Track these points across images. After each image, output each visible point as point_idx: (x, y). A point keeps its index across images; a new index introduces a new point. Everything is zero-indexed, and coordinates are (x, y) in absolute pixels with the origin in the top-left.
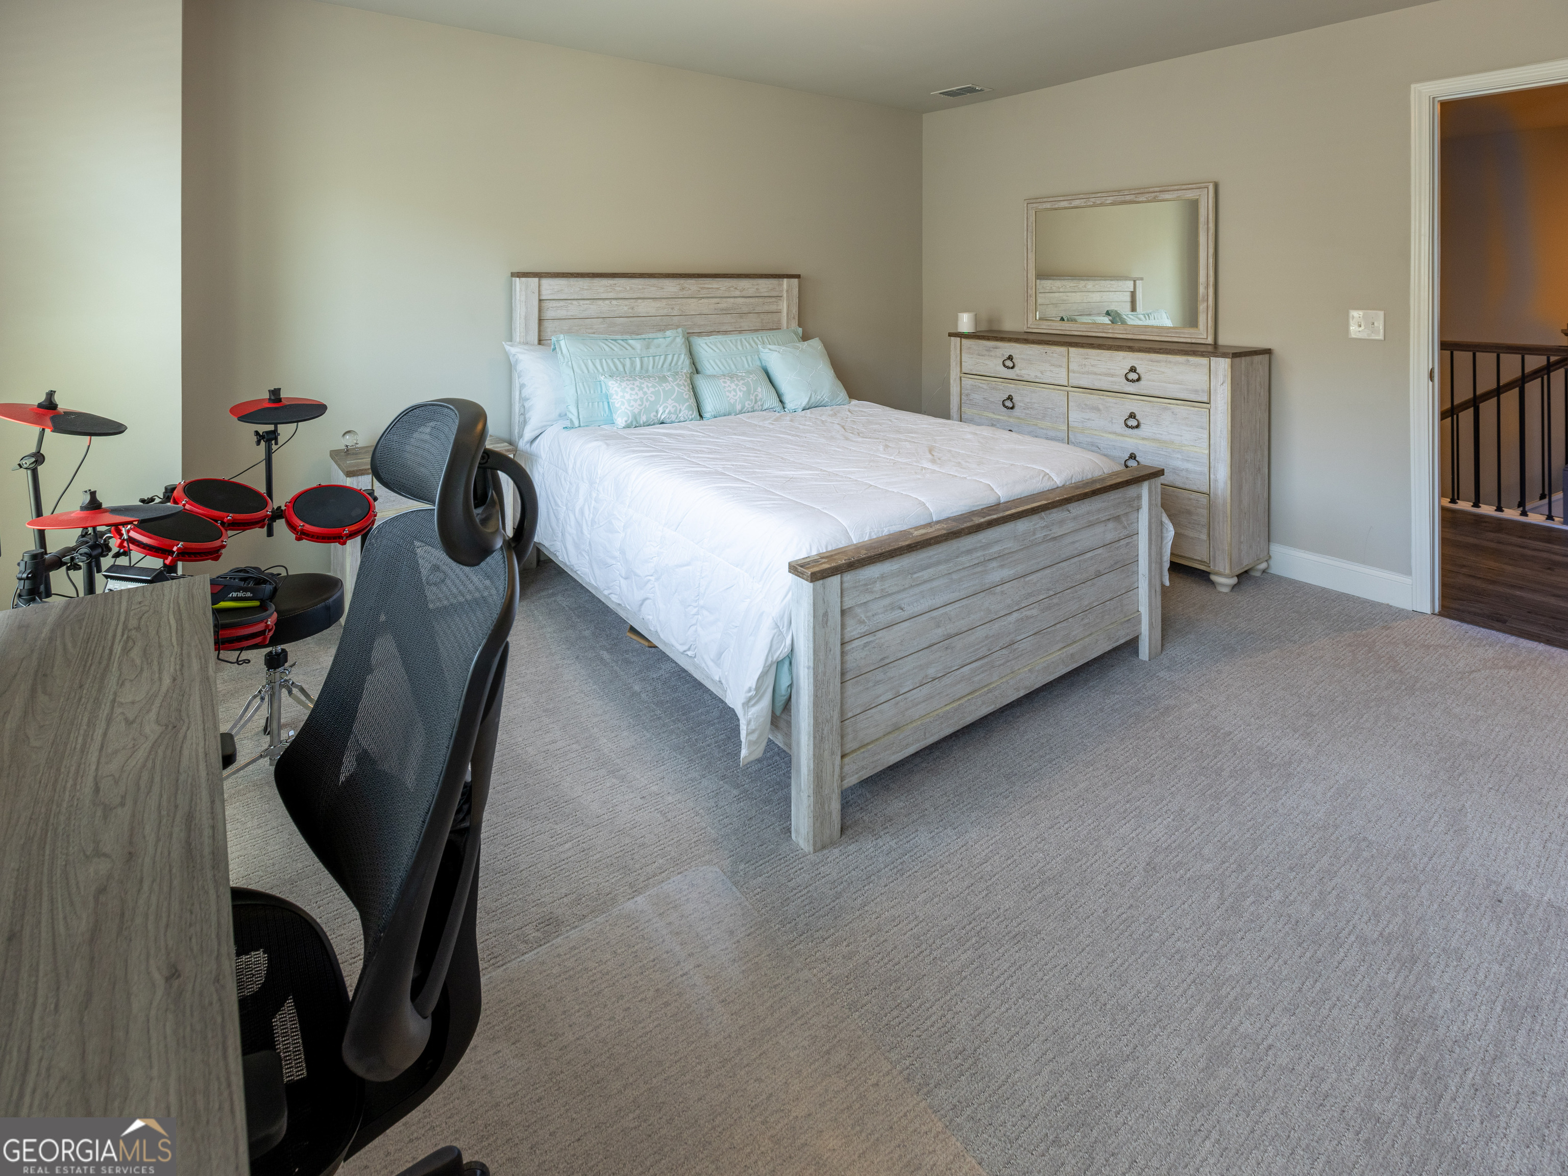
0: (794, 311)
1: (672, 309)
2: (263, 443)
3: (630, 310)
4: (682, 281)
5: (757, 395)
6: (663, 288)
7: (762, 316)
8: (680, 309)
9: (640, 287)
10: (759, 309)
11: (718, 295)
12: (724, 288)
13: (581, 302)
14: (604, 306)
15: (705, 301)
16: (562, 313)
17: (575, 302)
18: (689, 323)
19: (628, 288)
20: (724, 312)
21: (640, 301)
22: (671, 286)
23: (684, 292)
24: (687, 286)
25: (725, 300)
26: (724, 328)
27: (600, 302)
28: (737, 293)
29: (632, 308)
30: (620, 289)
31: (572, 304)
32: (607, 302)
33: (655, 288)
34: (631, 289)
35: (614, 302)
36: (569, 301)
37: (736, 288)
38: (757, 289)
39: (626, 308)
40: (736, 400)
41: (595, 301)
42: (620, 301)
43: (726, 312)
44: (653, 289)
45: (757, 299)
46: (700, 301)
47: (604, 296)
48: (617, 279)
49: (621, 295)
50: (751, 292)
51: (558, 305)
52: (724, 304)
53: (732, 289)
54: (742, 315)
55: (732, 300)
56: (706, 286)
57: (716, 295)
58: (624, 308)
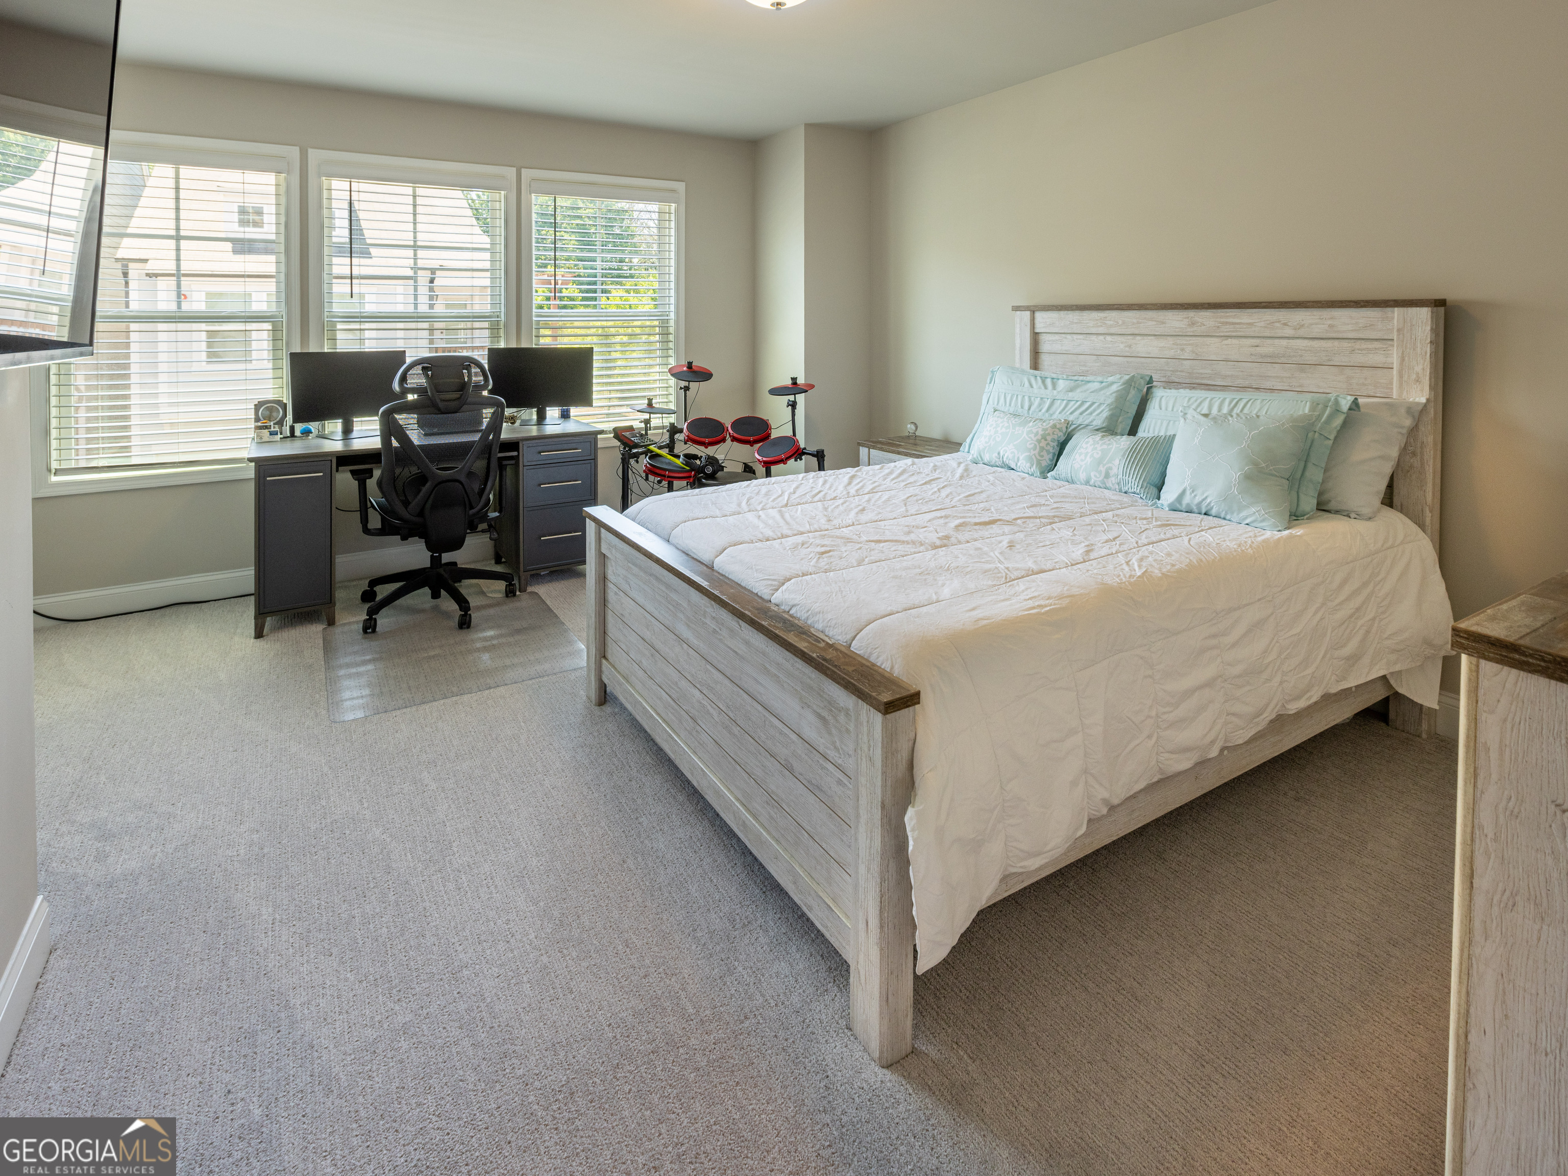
0: (1418, 369)
1: (1182, 350)
2: (790, 407)
3: (1127, 349)
4: (1191, 313)
5: (1110, 468)
6: (1163, 323)
7: (1348, 371)
8: (1193, 352)
9: (1135, 321)
10: (1337, 360)
11: (1252, 334)
12: (1262, 324)
13: (1075, 336)
14: (1097, 343)
15: (1235, 341)
16: (1057, 347)
17: (1069, 336)
18: (1209, 371)
19: (1120, 322)
20: (1269, 360)
21: (1138, 338)
22: (1175, 320)
23: (1195, 328)
24: (1200, 320)
25: (1269, 341)
26: (1268, 384)
27: (1094, 337)
28: (1289, 332)
29: (1130, 346)
30: (1111, 323)
31: (1066, 338)
32: (1101, 337)
33: (1154, 323)
34: (1124, 323)
35: (1109, 338)
36: (1063, 335)
37: (1285, 324)
38: (1331, 326)
39: (1122, 346)
40: (1081, 466)
41: (1088, 336)
42: (1115, 337)
43: (1272, 360)
44: (1150, 323)
45: (1336, 343)
46: (1226, 342)
47: (1094, 330)
48: (1108, 312)
49: (1113, 331)
50: (1317, 331)
51: (1054, 338)
52: (1268, 348)
53: (1277, 325)
54: (1303, 366)
55: (1284, 342)
56: (1231, 320)
57: (1248, 334)
58: (1119, 345)
